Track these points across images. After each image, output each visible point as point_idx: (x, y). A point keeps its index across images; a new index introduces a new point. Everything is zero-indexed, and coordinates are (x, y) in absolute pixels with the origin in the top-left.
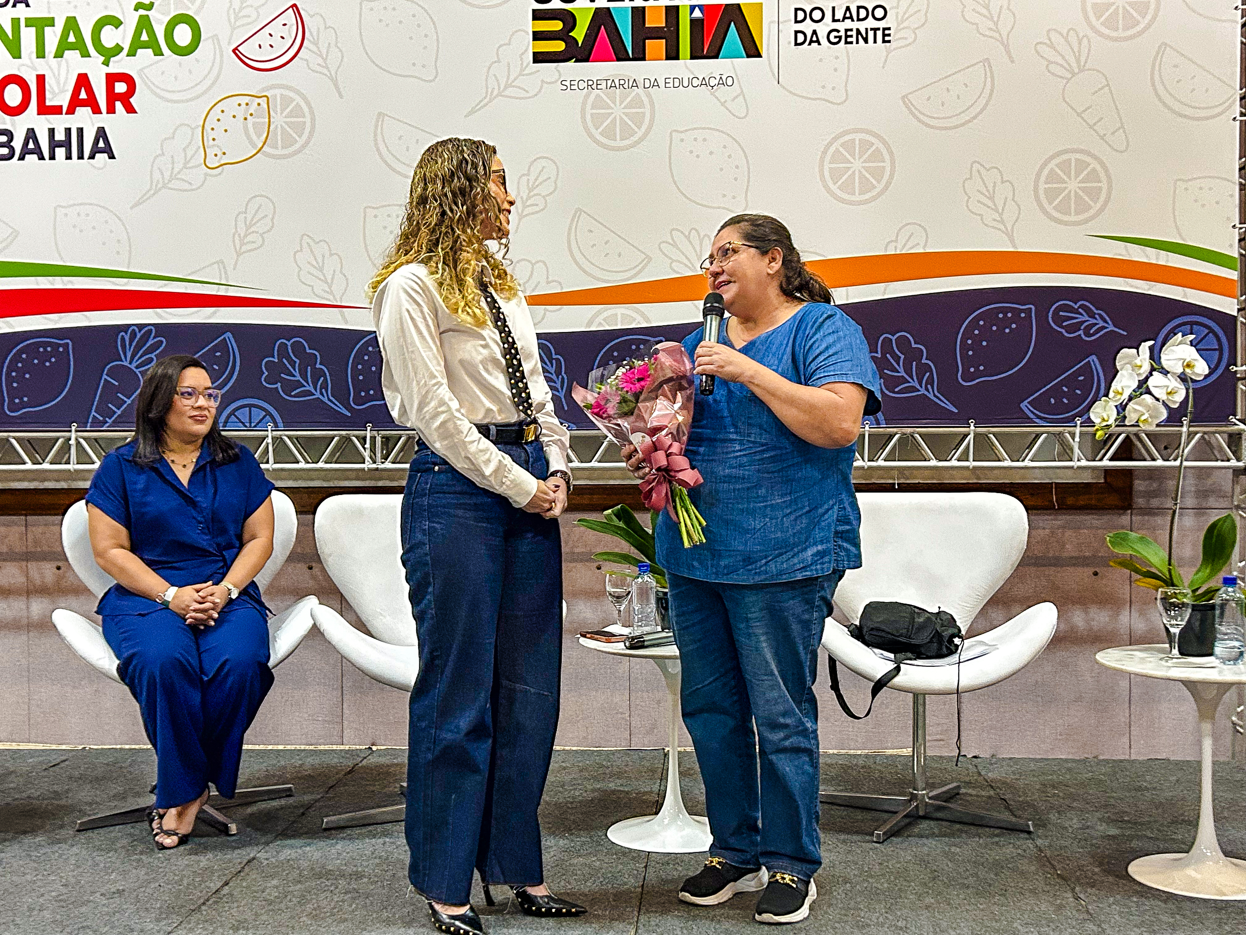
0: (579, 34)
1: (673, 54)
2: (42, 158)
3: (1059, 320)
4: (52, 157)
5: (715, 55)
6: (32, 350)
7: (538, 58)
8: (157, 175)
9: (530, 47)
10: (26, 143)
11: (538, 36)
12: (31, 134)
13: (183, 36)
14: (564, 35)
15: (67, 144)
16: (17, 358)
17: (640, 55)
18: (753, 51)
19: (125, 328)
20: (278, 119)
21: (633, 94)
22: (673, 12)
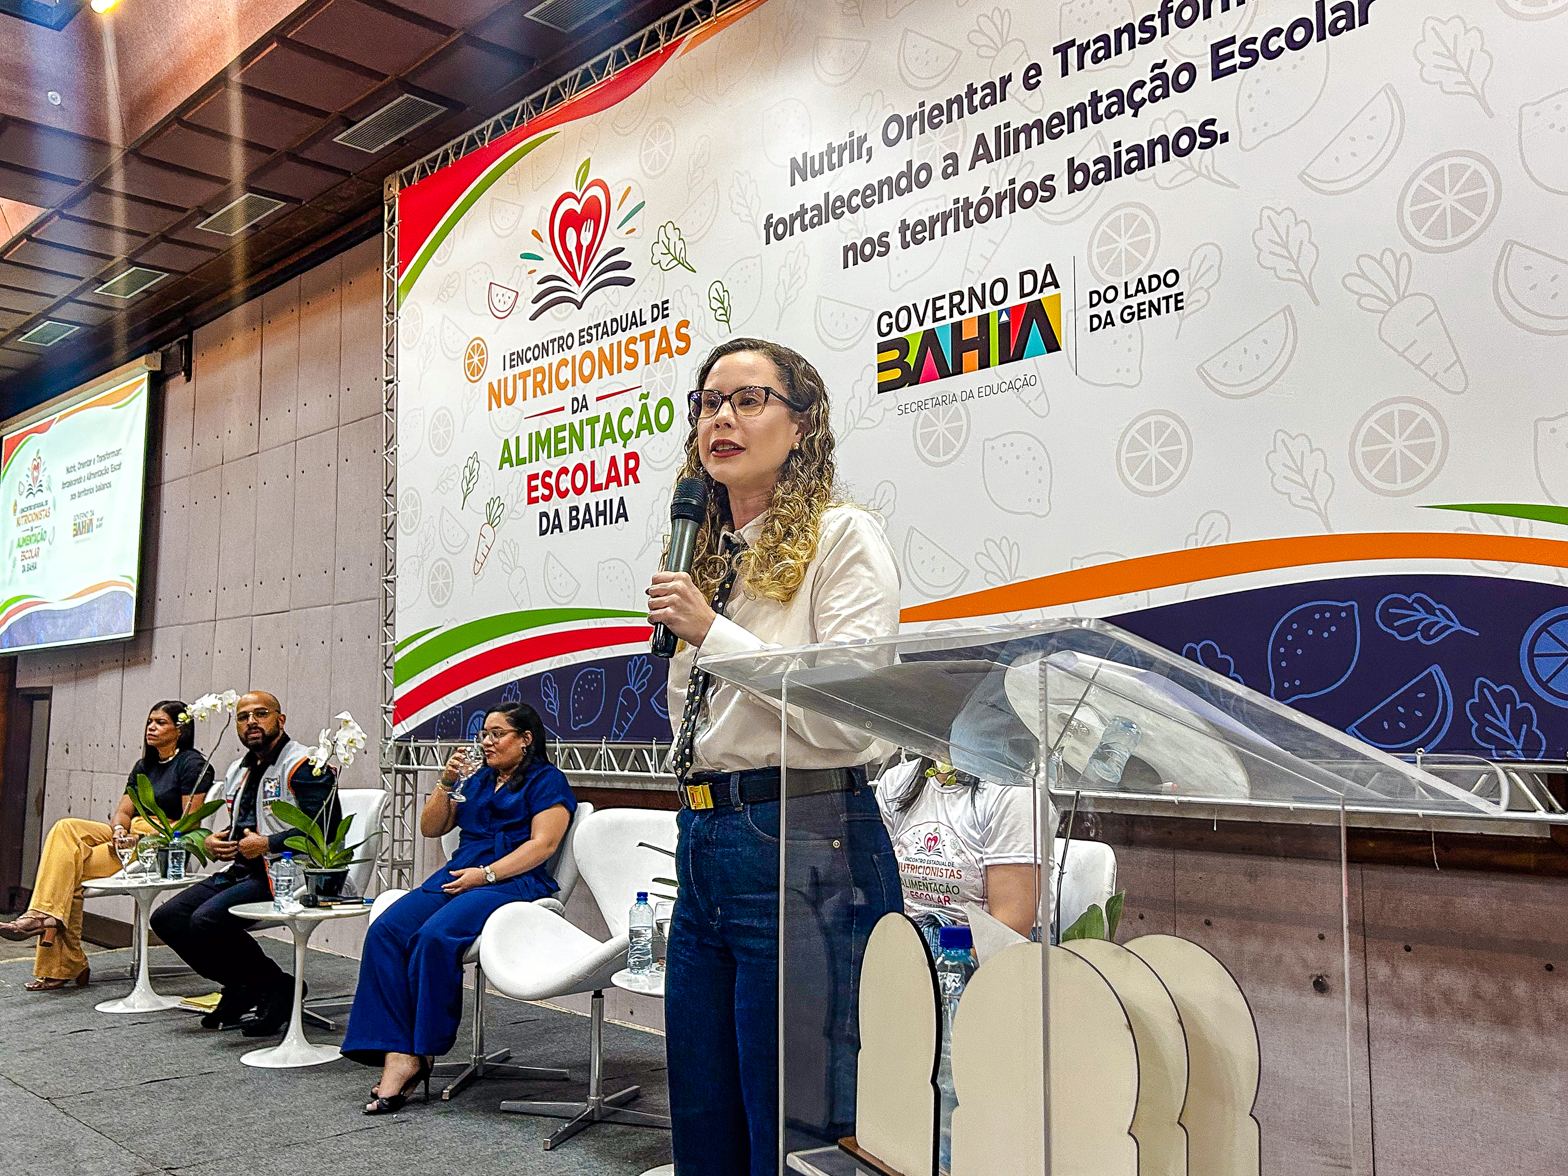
0: (911, 360)
1: (984, 364)
2: (592, 525)
3: (1389, 619)
4: (598, 524)
5: (1020, 356)
6: (585, 677)
7: (883, 388)
8: (649, 531)
10: (585, 515)
11: (881, 368)
12: (587, 508)
13: (664, 415)
15: (604, 513)
16: (577, 684)
17: (958, 370)
18: (1053, 346)
21: (954, 408)
22: (984, 321)
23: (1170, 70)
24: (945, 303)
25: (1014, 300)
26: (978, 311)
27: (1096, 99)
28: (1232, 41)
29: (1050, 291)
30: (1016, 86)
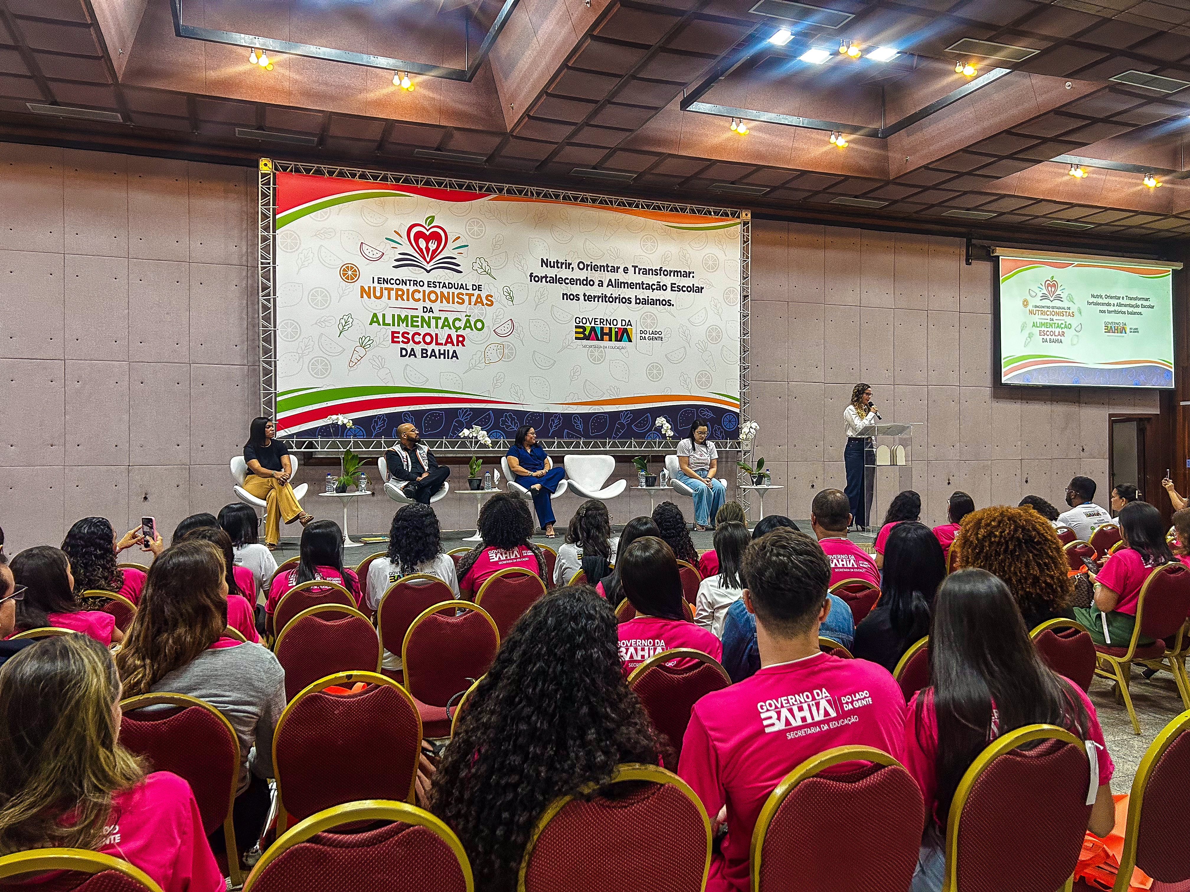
0: (587, 333)
1: (610, 340)
2: (436, 358)
3: (701, 413)
4: (440, 358)
5: (621, 341)
6: (432, 415)
7: (576, 338)
8: (471, 365)
9: (574, 335)
10: (431, 353)
11: (576, 333)
12: (433, 351)
13: (479, 325)
14: (583, 333)
15: (444, 354)
16: (427, 417)
17: (602, 340)
18: (630, 341)
19: (460, 409)
20: (506, 351)
21: (600, 350)
22: (610, 329)
23: (661, 284)
24: (599, 320)
25: (619, 326)
26: (608, 326)
27: (643, 283)
28: (675, 284)
29: (629, 327)
30: (621, 270)
